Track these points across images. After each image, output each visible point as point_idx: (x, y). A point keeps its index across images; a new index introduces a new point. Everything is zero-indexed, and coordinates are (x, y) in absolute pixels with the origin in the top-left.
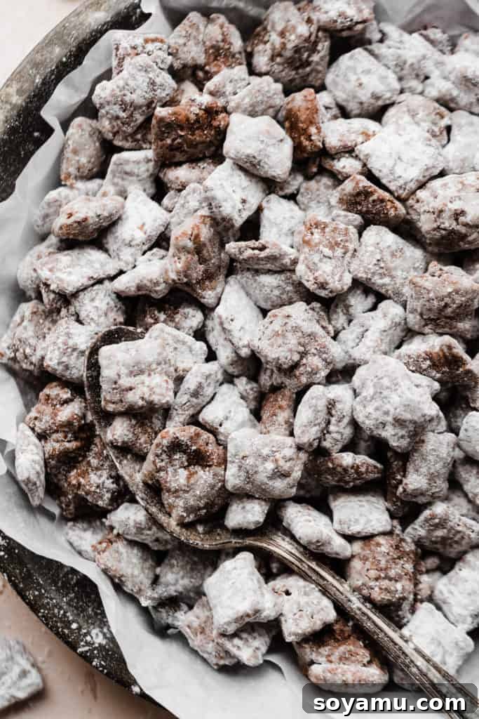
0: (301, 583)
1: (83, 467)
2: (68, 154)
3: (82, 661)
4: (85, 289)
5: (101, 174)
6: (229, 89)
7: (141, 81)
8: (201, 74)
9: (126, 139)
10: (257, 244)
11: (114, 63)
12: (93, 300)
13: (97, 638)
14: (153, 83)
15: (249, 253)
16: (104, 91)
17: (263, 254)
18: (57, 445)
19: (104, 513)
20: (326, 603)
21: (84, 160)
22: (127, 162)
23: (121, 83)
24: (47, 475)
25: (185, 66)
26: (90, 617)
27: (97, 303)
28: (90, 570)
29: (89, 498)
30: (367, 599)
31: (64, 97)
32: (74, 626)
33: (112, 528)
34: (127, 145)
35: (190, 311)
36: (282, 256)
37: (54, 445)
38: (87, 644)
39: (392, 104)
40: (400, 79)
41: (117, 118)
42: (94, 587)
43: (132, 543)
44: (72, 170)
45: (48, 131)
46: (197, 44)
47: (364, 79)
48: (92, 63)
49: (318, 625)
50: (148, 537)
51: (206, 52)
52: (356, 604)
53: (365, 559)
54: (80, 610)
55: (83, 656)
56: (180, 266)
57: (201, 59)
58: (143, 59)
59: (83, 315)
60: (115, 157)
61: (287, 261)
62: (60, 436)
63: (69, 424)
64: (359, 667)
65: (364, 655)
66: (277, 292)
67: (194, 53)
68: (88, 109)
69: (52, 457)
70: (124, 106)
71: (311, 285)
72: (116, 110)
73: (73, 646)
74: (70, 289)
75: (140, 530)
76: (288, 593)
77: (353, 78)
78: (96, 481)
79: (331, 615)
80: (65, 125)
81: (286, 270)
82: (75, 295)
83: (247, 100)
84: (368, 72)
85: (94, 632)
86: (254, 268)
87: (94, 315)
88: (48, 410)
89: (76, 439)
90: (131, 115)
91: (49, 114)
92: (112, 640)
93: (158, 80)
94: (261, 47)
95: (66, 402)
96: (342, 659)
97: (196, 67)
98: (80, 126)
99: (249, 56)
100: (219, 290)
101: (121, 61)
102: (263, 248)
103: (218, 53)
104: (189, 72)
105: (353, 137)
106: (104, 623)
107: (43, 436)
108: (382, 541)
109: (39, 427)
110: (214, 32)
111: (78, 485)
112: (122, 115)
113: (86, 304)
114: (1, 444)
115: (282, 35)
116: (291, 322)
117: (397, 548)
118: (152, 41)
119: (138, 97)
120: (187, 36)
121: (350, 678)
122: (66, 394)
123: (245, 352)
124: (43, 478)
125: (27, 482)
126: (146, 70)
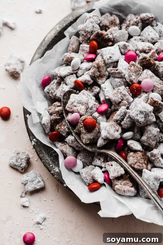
0: (116, 163)
1: (60, 124)
2: (70, 45)
4: (67, 76)
5: (78, 52)
6: (113, 32)
7: (91, 25)
8: (107, 28)
9: (85, 42)
10: (116, 69)
12: (70, 79)
13: (57, 170)
14: (93, 26)
15: (113, 71)
16: (81, 27)
17: (117, 72)
18: (54, 117)
19: (65, 138)
20: (122, 169)
21: (74, 47)
22: (84, 47)
23: (85, 25)
24: (51, 125)
25: (103, 25)
26: (56, 164)
27: (71, 80)
29: (61, 133)
30: (133, 168)
31: (71, 30)
32: (51, 166)
33: (66, 141)
35: (97, 87)
36: (122, 73)
37: (53, 117)
38: (54, 171)
39: (157, 42)
41: (83, 35)
42: (58, 155)
43: (70, 146)
44: (71, 49)
45: (65, 36)
46: (107, 20)
47: (150, 33)
49: (119, 175)
50: (74, 145)
51: (109, 23)
52: (130, 170)
53: (134, 157)
54: (53, 162)
55: (52, 174)
56: (92, 71)
57: (108, 24)
58: (91, 20)
59: (67, 83)
60: (81, 45)
61: (123, 75)
62: (55, 115)
63: (58, 112)
64: (129, 187)
65: (131, 184)
66: (119, 83)
67: (106, 22)
69: (52, 120)
70: (85, 32)
71: (128, 81)
72: (83, 33)
73: (50, 171)
74: (62, 75)
75: (72, 142)
76: (112, 165)
77: (147, 33)
78: (63, 128)
79: (123, 172)
80: (70, 37)
81: (122, 77)
82: (65, 77)
83: (118, 35)
85: (56, 168)
86: (114, 76)
87: (70, 83)
88: (54, 108)
89: (60, 116)
90: (87, 35)
91: (66, 33)
92: (60, 171)
93: (95, 26)
94: (123, 24)
95: (59, 106)
96: (124, 184)
97: (106, 26)
98: (74, 38)
99: (121, 25)
100: (103, 81)
101: (86, 20)
102: (117, 70)
103: (112, 23)
104: (104, 28)
105: (146, 48)
106: (59, 167)
107: (51, 114)
108: (139, 153)
109: (51, 111)
110: (112, 18)
111: (58, 129)
112: (85, 34)
113: (68, 80)
114: (39, 115)
115: (130, 21)
116: (120, 91)
117: (143, 155)
118: (95, 16)
119: (89, 30)
120: (105, 18)
121: (126, 189)
122: (59, 104)
123: (107, 98)
124: (49, 125)
125: (44, 124)
126: (92, 22)
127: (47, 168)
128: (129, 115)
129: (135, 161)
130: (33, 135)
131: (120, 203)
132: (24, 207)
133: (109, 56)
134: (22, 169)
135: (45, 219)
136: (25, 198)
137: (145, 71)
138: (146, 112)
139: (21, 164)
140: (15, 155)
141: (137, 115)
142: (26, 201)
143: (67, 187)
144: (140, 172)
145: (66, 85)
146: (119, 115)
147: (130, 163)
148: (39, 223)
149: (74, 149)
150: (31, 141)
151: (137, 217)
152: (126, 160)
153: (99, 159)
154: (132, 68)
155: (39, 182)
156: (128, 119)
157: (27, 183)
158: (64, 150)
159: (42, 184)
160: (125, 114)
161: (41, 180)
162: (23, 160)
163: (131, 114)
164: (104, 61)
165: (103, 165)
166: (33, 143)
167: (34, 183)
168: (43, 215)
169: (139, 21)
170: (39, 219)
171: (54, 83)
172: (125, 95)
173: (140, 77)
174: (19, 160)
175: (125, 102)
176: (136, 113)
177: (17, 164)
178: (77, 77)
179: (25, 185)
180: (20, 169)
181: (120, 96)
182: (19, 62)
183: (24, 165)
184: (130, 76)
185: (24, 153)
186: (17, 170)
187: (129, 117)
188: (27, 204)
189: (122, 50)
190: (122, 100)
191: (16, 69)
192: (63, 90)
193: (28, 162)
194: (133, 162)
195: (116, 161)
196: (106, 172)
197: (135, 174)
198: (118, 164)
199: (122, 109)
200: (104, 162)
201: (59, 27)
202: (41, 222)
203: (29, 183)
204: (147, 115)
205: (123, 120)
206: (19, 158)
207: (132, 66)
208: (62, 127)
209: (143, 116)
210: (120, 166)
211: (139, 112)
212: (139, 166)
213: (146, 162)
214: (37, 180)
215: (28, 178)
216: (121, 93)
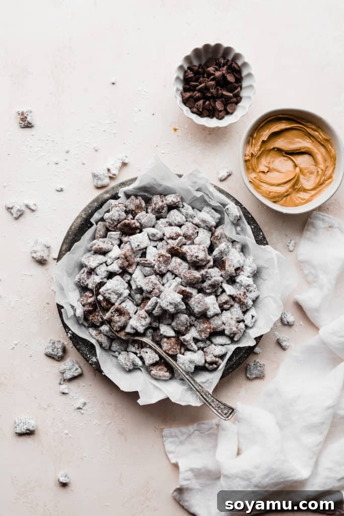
0: (150, 350)
1: (93, 314)
2: (97, 232)
3: (90, 365)
4: (97, 266)
5: (106, 237)
6: (141, 218)
7: (117, 214)
8: (134, 212)
9: (112, 228)
10: (145, 259)
11: (110, 208)
12: (100, 269)
14: (120, 215)
15: (143, 262)
16: (107, 216)
17: (146, 262)
18: (87, 308)
19: (99, 327)
20: (157, 356)
21: (101, 233)
22: (112, 234)
23: (112, 214)
25: (129, 210)
26: (93, 354)
28: (93, 341)
29: (95, 323)
30: (168, 354)
31: (97, 216)
32: (88, 356)
33: (101, 331)
34: (112, 230)
35: (127, 275)
36: (152, 263)
37: (86, 308)
38: (91, 361)
39: (183, 225)
40: (186, 218)
41: (110, 223)
42: (94, 347)
43: (105, 335)
44: (98, 235)
45: (92, 225)
46: (133, 205)
47: (176, 218)
48: (105, 208)
49: (154, 361)
50: (109, 334)
51: (135, 207)
52: (164, 355)
53: (167, 343)
54: (90, 352)
55: (90, 364)
56: (121, 262)
57: (134, 209)
58: (116, 208)
59: (98, 273)
60: (109, 233)
61: (153, 265)
62: (88, 306)
63: (91, 303)
64: (164, 372)
65: (165, 369)
66: (149, 272)
67: (132, 207)
68: (102, 219)
69: (86, 311)
70: (112, 220)
71: (158, 271)
72: (109, 221)
73: (88, 361)
74: (93, 268)
75: (107, 332)
76: (147, 353)
77: (173, 217)
78: (97, 319)
79: (158, 359)
80: (97, 223)
81: (153, 267)
82: (95, 268)
83: (146, 221)
84: (177, 216)
85: (94, 358)
86: (144, 265)
87: (101, 273)
88: (86, 299)
89: (92, 307)
90: (113, 223)
91: (92, 220)
92: (97, 360)
93: (121, 214)
94: (149, 207)
95: (91, 297)
96: (159, 370)
97: (132, 211)
98: (100, 224)
99: (147, 209)
100: (133, 269)
101: (112, 208)
103: (139, 207)
104: (130, 212)
106: (96, 356)
107: (84, 306)
108: (172, 339)
109: (83, 303)
110: (137, 202)
111: (92, 319)
112: (111, 222)
113: (98, 271)
114: (73, 307)
115: (155, 204)
116: (151, 280)
117: (176, 340)
118: (121, 203)
119: (115, 218)
120: (130, 202)
121: (161, 375)
122: (91, 295)
123: (139, 287)
124: (83, 316)
125: (79, 317)
126: (118, 211)
127: (85, 359)
128: (160, 305)
129: (169, 347)
130: (68, 328)
131: (156, 387)
132: (63, 393)
133: (137, 244)
134: (59, 358)
135: (85, 404)
136: (64, 385)
137: (174, 259)
138: (175, 303)
139: (58, 353)
140: (51, 344)
141: (168, 305)
142: (64, 387)
143: (105, 375)
144: (174, 357)
145: (97, 275)
146: (150, 306)
147: (164, 349)
148: (79, 408)
149: (108, 337)
150: (67, 333)
151: (173, 400)
152: (161, 347)
153: (134, 346)
154: (161, 259)
155: (77, 369)
156: (160, 309)
157: (65, 372)
158: (100, 339)
159: (79, 371)
160: (156, 303)
161: (78, 367)
162: (59, 350)
163: (161, 305)
164: (132, 249)
165: (138, 352)
166: (69, 335)
167: (72, 370)
168: (83, 400)
169: (165, 205)
170: (79, 405)
171: (84, 272)
172: (156, 284)
173: (169, 266)
174: (55, 350)
175: (156, 291)
176: (167, 304)
177: (53, 353)
178: (107, 266)
179: (63, 373)
180: (57, 358)
181: (151, 285)
182: (45, 249)
183: (60, 354)
184: (159, 267)
185: (59, 341)
186: (53, 358)
187: (160, 307)
188: (66, 391)
189: (151, 237)
190: (154, 289)
191: (43, 257)
192: (95, 281)
193: (64, 350)
194: (167, 348)
195: (150, 347)
196: (141, 358)
197: (169, 359)
198: (153, 351)
199: (153, 300)
200: (138, 348)
201: (85, 214)
202: (81, 407)
203: (67, 371)
204: (176, 306)
205: (154, 309)
206: (55, 348)
207: (161, 257)
208: (96, 317)
209: (172, 307)
210: (154, 353)
211: (168, 303)
212: (173, 352)
213: (179, 347)
214: (75, 368)
215: (66, 366)
216: (152, 282)
